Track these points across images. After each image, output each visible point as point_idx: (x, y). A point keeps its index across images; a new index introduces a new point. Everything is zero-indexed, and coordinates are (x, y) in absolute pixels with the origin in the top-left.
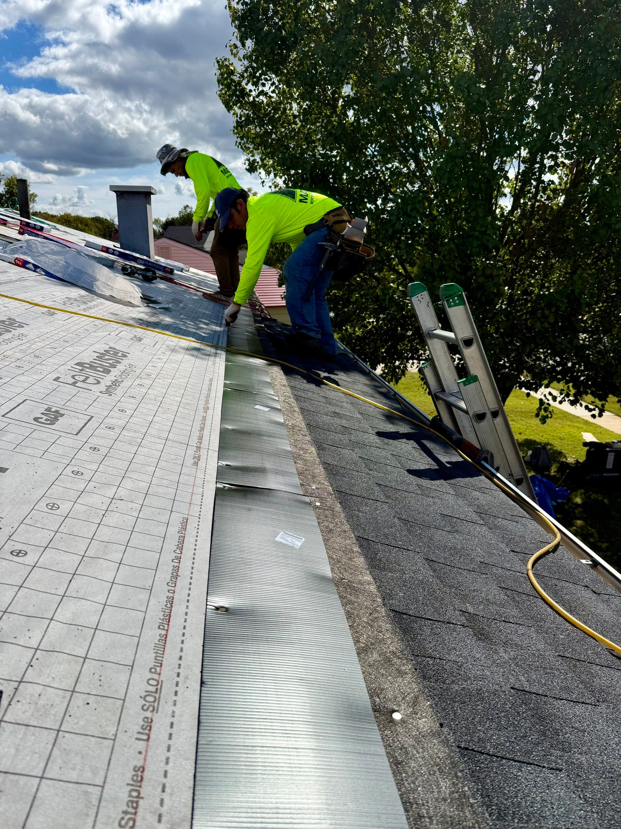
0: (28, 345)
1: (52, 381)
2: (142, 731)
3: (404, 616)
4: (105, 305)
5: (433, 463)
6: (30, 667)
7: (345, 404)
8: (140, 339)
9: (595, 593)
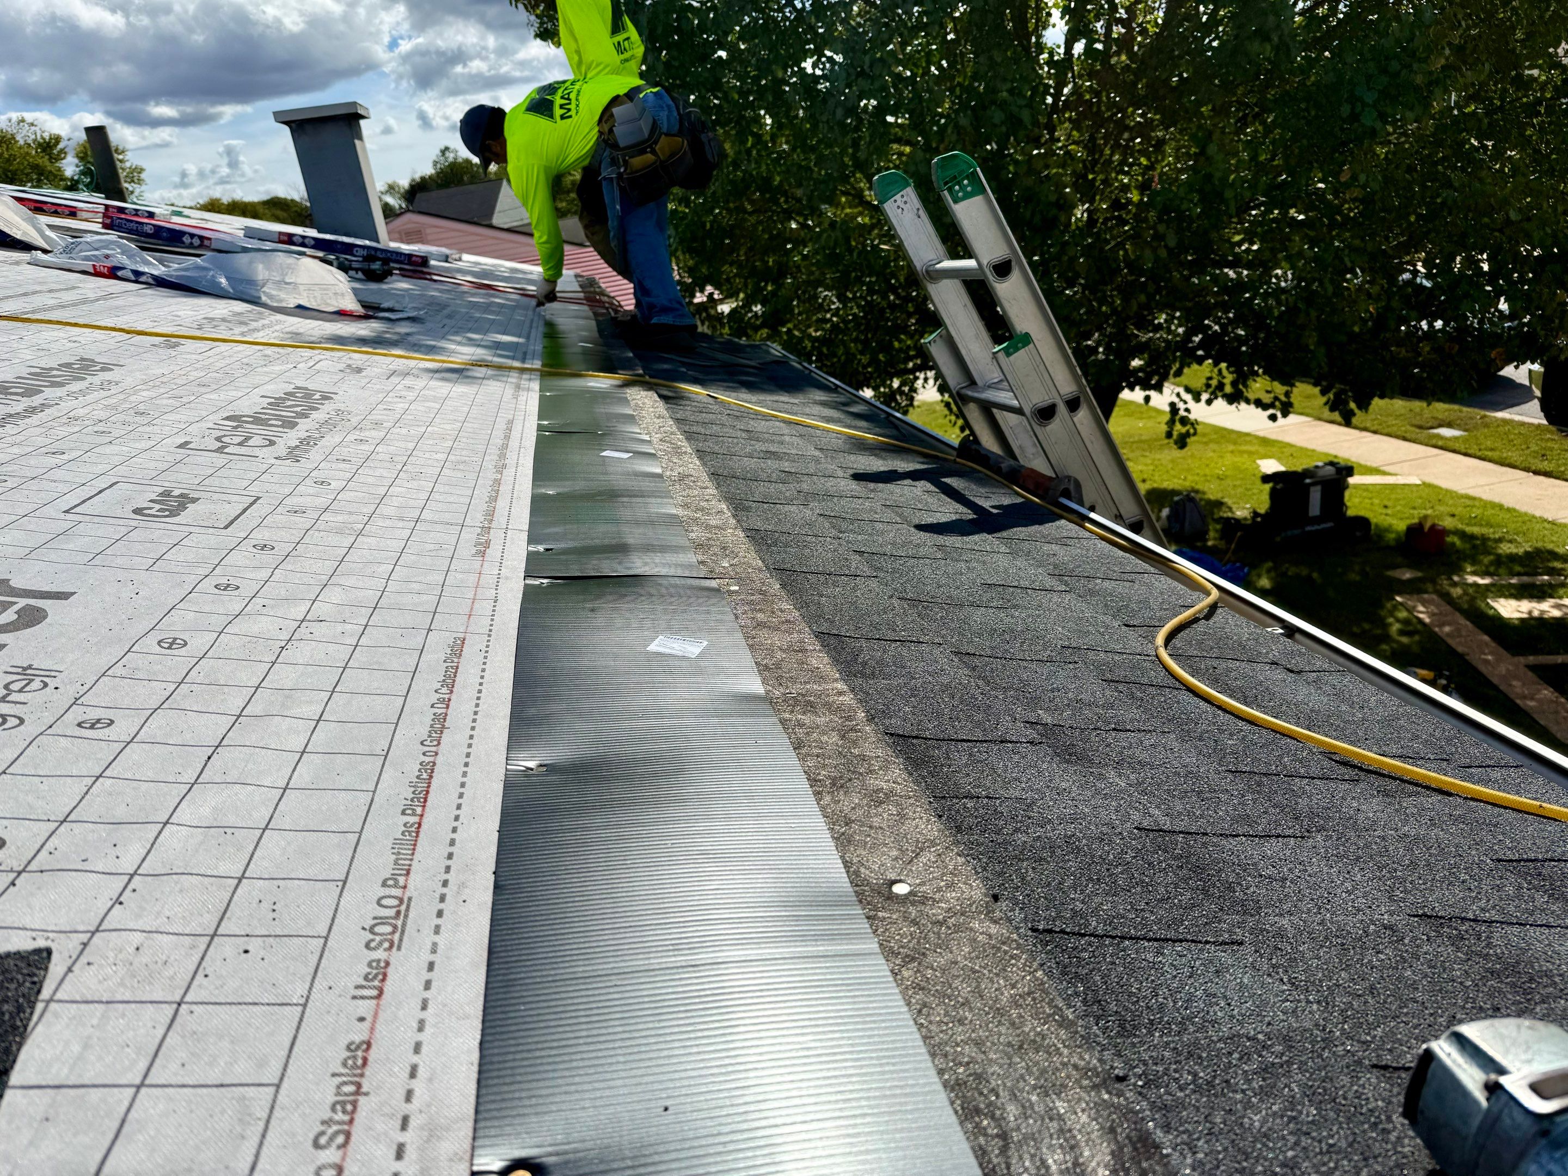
0: (122, 396)
1: (172, 449)
2: (364, 983)
3: (915, 741)
4: (287, 324)
5: (965, 510)
6: (117, 906)
7: (787, 438)
8: (359, 370)
9: (1292, 671)
